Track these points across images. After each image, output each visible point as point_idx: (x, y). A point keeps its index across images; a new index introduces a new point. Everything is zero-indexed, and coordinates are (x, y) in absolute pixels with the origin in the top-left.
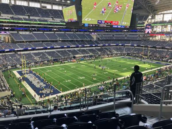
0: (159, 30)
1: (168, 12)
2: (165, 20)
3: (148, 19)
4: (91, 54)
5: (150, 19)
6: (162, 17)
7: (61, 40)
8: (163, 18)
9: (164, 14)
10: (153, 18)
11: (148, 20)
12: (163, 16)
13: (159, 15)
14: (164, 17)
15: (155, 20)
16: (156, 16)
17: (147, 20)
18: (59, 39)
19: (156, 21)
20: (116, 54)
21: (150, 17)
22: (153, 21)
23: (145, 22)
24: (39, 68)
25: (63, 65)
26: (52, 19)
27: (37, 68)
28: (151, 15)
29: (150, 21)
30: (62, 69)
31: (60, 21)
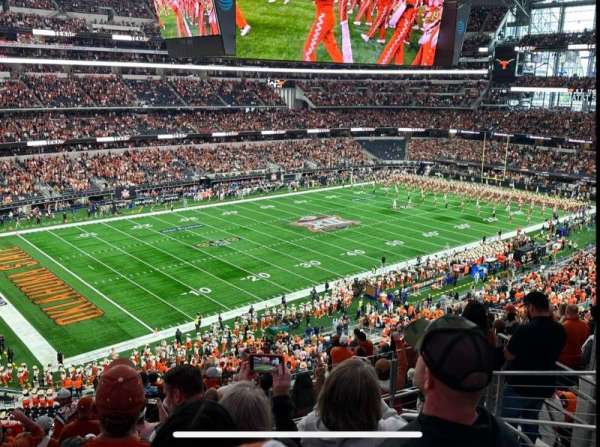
0: (544, 68)
2: (569, 28)
3: (501, 26)
4: (273, 167)
5: (510, 25)
6: (558, 16)
7: (145, 107)
8: (561, 23)
9: (564, 5)
10: (522, 20)
11: (504, 28)
12: (563, 14)
13: (545, 10)
14: (566, 20)
15: (529, 29)
16: (534, 12)
17: (500, 29)
18: (142, 105)
19: (534, 32)
20: (376, 167)
21: (510, 18)
22: (523, 32)
23: (492, 35)
24: (53, 228)
25: (156, 216)
26: (105, 18)
27: (45, 229)
28: (515, 9)
29: (509, 32)
30: (141, 227)
31: (141, 28)
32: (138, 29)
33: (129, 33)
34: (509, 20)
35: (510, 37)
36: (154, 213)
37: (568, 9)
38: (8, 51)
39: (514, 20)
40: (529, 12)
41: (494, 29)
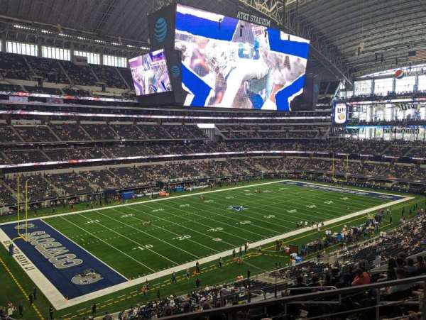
0: (364, 115)
2: (378, 91)
3: (337, 91)
4: (203, 175)
5: (343, 90)
6: (370, 85)
7: (124, 140)
8: (373, 88)
9: (374, 78)
10: (349, 87)
12: (373, 84)
13: (362, 82)
15: (354, 93)
16: (355, 83)
17: (336, 93)
18: (121, 139)
19: (357, 94)
20: (266, 175)
21: (342, 86)
22: (350, 94)
23: (331, 96)
24: (63, 214)
25: (129, 206)
26: (100, 89)
27: (59, 215)
28: (344, 81)
29: (341, 95)
30: (127, 216)
31: (122, 94)
32: (120, 95)
33: (114, 97)
34: (341, 88)
35: (343, 98)
36: (128, 204)
37: (376, 81)
38: (39, 108)
39: (344, 87)
40: (353, 83)
41: (333, 93)
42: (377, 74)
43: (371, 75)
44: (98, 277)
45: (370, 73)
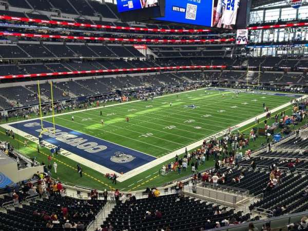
1: (273, 5)
4: (147, 85)
7: (81, 57)
8: (264, 17)
9: (266, 9)
12: (264, 13)
18: (79, 56)
20: (193, 84)
24: (56, 115)
26: (57, 14)
30: (111, 114)
31: (75, 19)
32: (73, 20)
42: (266, 6)
43: (262, 6)
44: (131, 158)
45: (261, 5)
